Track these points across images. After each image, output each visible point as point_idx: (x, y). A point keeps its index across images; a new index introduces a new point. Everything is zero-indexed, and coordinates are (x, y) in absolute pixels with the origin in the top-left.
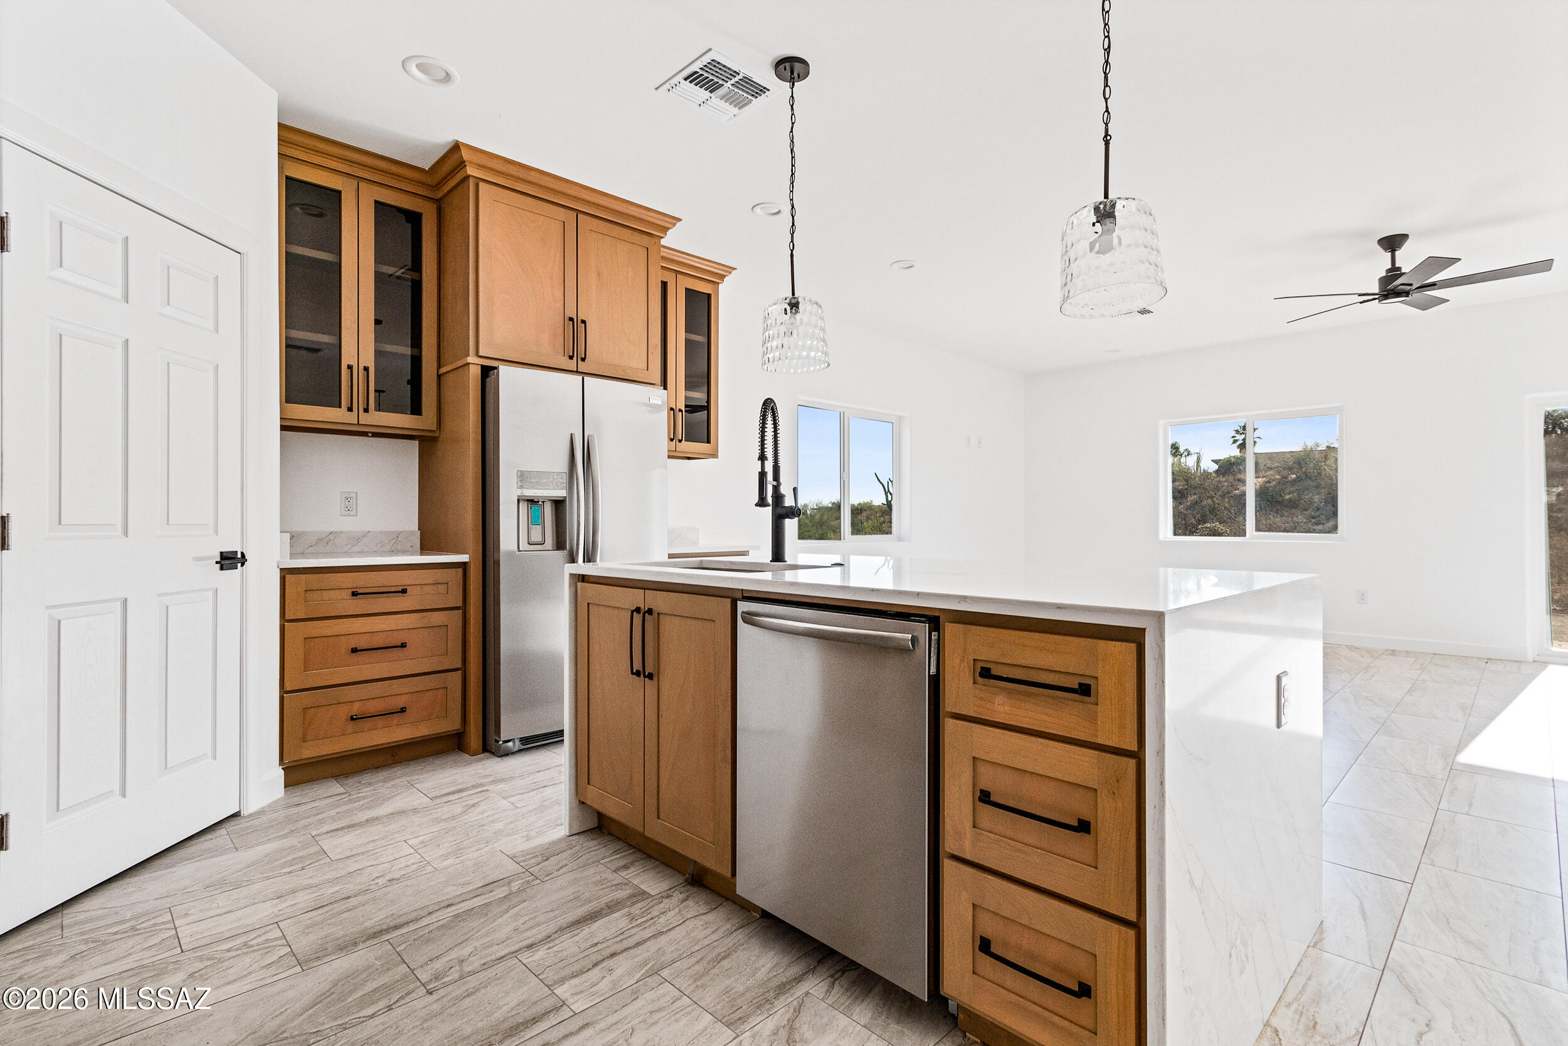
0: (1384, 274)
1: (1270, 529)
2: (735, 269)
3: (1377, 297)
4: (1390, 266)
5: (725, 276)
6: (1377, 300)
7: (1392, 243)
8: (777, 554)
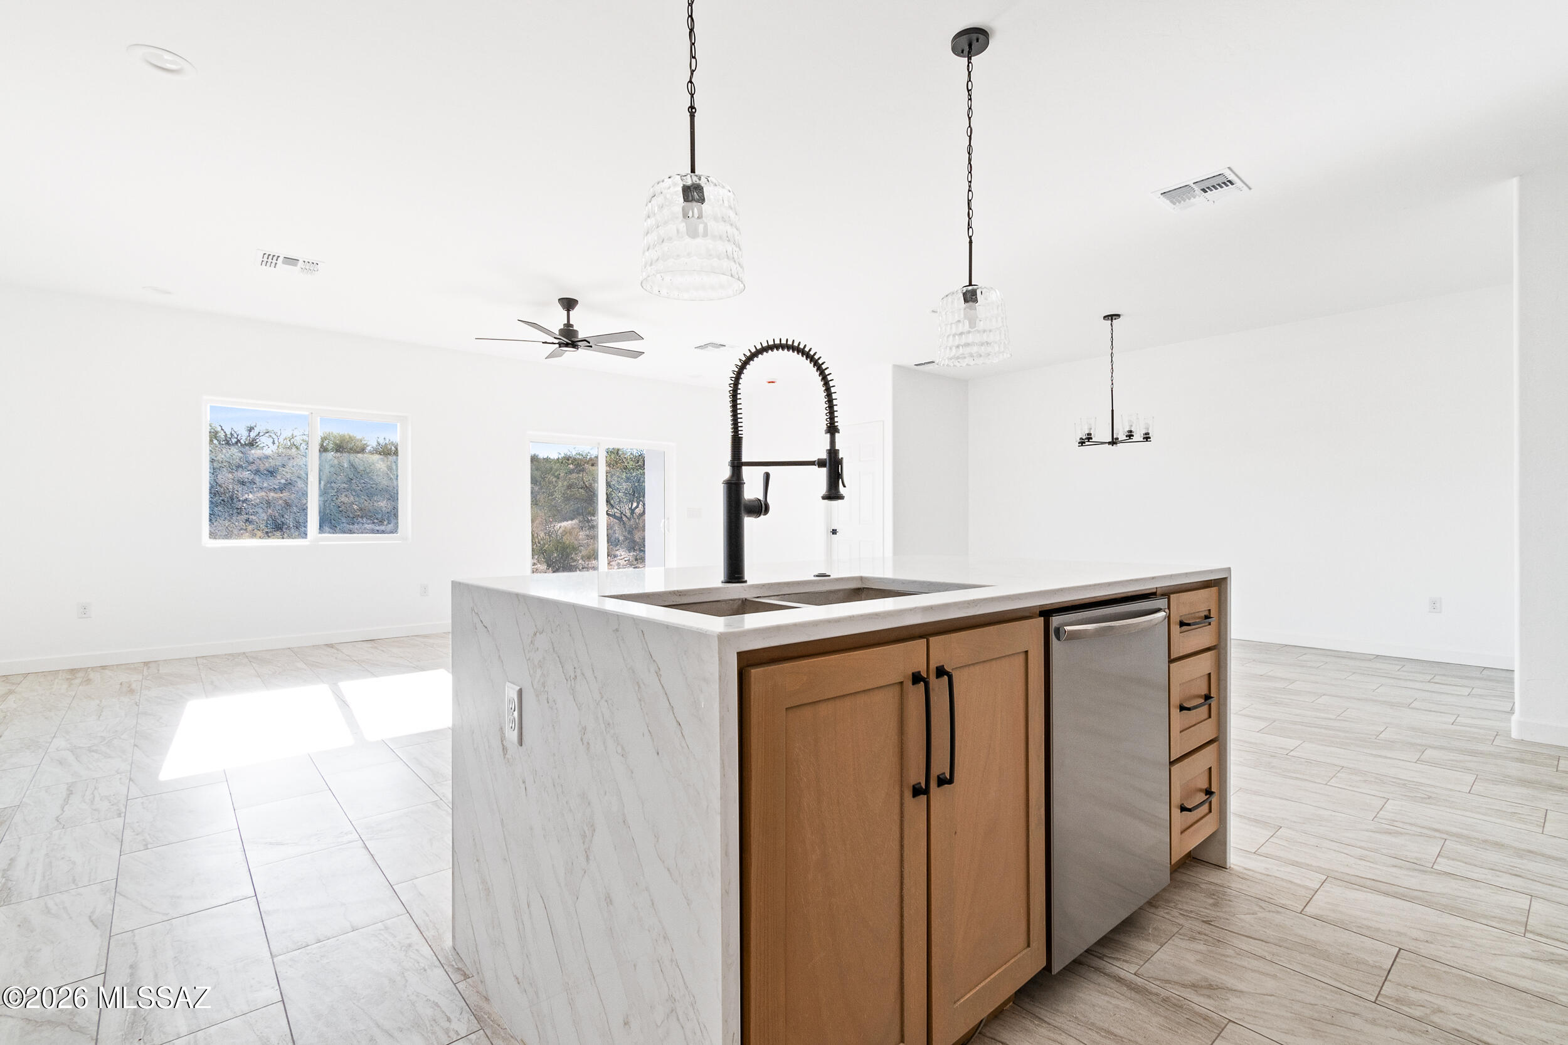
4: (566, 322)
8: (735, 571)
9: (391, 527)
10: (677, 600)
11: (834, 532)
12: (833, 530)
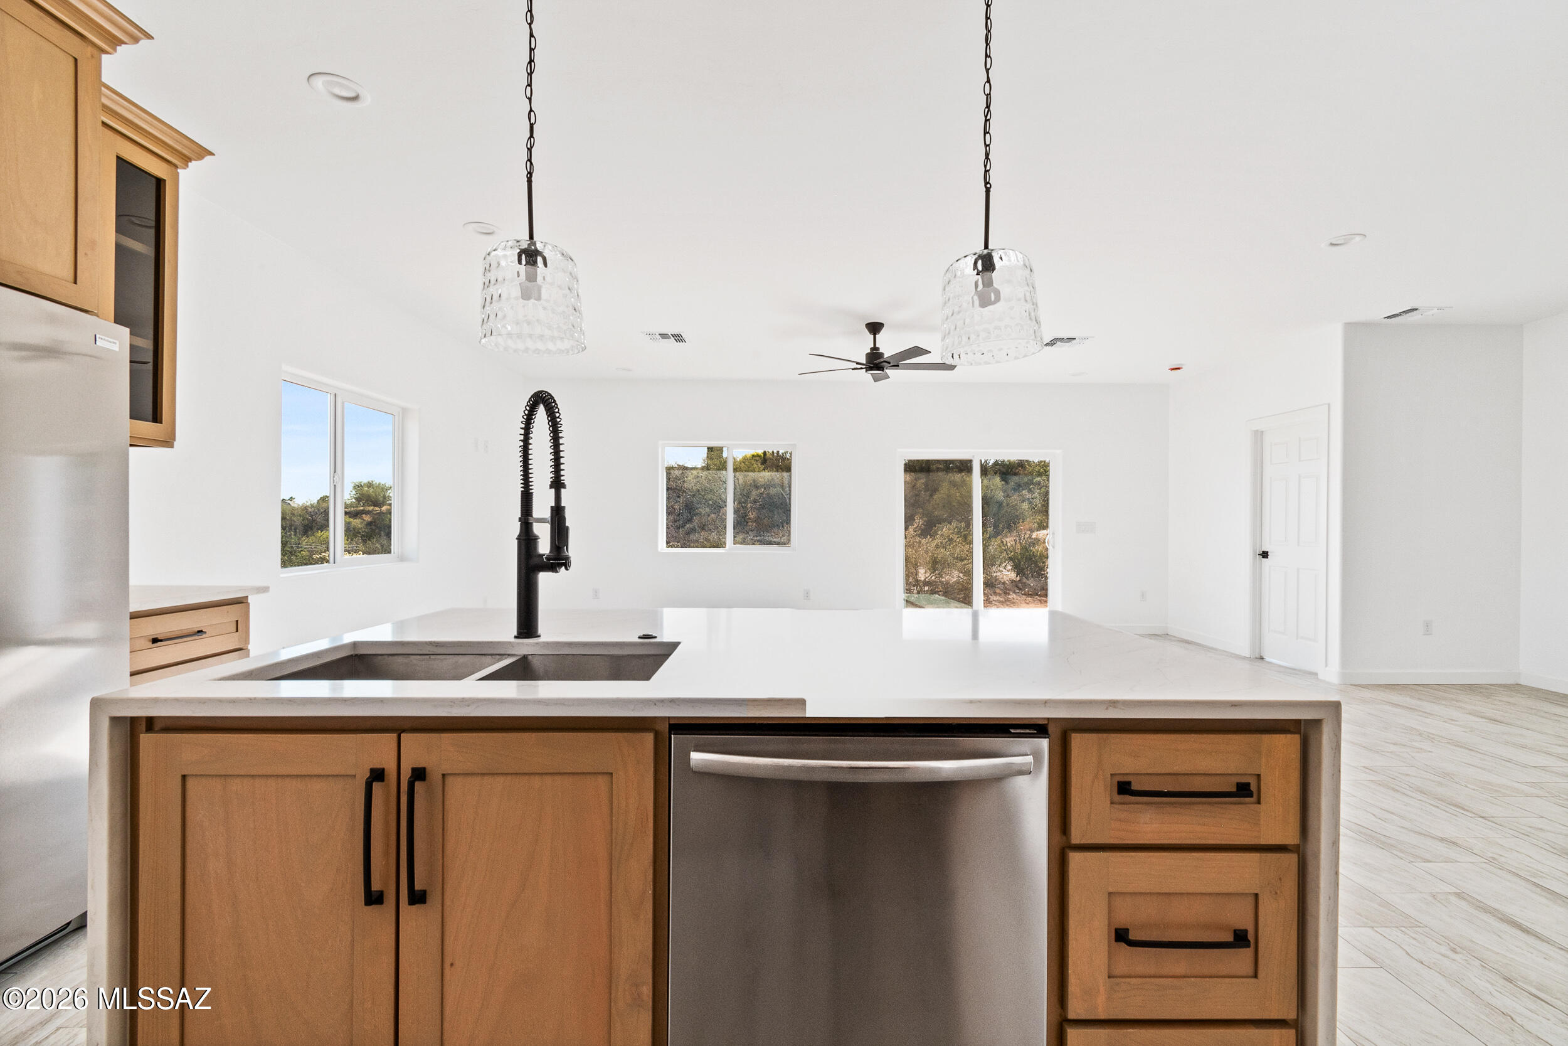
0: (869, 351)
1: (744, 542)
2: (212, 154)
3: (864, 367)
4: (872, 346)
5: (190, 160)
6: (865, 370)
7: (875, 328)
8: (527, 625)
9: (784, 539)
10: (435, 650)
11: (1265, 555)
12: (1263, 552)
